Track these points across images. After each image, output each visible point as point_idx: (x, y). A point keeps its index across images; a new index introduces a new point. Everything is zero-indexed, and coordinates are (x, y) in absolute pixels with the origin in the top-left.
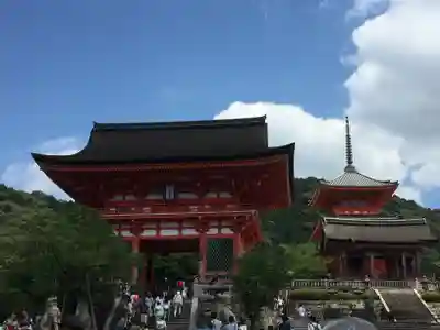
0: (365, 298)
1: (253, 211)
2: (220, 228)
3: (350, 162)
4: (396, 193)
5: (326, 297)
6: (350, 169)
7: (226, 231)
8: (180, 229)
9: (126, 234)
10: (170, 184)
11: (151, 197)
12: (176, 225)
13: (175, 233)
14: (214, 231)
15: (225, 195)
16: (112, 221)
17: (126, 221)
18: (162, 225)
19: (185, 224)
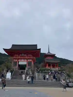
0: (50, 70)
1: (35, 58)
2: (30, 60)
3: (49, 51)
4: (55, 55)
5: (45, 70)
6: (49, 52)
7: (31, 60)
8: (24, 60)
9: (16, 60)
10: (23, 53)
11: (20, 55)
14: (29, 60)
15: (31, 55)
16: (14, 59)
17: (17, 59)
18: (22, 59)
19: (25, 59)
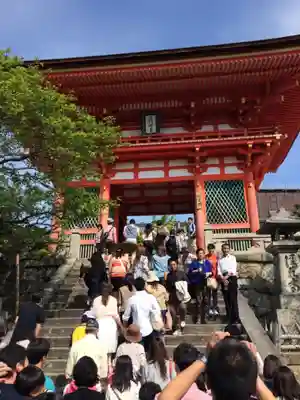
1: (278, 136)
2: (222, 166)
7: (232, 171)
8: (166, 169)
10: (150, 112)
12: (161, 165)
13: (159, 175)
18: (142, 165)
19: (172, 164)
